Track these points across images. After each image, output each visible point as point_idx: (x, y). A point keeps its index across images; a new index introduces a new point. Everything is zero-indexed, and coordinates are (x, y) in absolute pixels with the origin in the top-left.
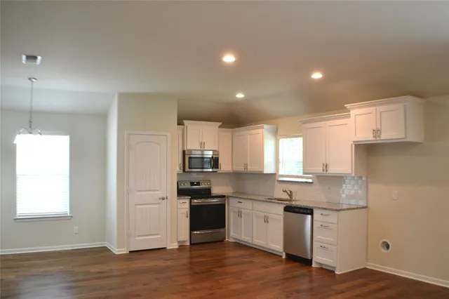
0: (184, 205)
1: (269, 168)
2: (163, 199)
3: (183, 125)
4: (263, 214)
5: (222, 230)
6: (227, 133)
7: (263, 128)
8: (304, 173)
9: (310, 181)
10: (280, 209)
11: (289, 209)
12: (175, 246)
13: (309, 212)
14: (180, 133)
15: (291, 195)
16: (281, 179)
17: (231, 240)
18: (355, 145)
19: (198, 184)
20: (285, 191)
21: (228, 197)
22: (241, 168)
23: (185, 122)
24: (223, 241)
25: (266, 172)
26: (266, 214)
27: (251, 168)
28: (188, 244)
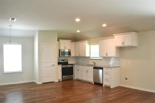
0: (60, 67)
2: (53, 66)
3: (59, 41)
4: (86, 70)
5: (72, 76)
7: (85, 42)
8: (100, 56)
9: (101, 59)
10: (92, 68)
11: (95, 68)
12: (57, 81)
13: (102, 69)
14: (58, 44)
15: (95, 64)
16: (91, 58)
18: (116, 47)
19: (64, 60)
20: (93, 62)
21: (74, 64)
22: (78, 55)
24: (73, 79)
25: (87, 56)
27: (82, 55)
28: (62, 80)
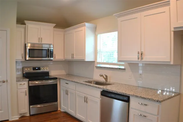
0: (24, 86)
1: (89, 57)
2: (4, 82)
3: (25, 24)
6: (60, 32)
7: (85, 26)
8: (119, 61)
9: (123, 67)
12: (16, 118)
13: (125, 99)
14: (23, 30)
15: (106, 79)
16: (98, 66)
17: (62, 110)
19: (39, 69)
20: (102, 76)
22: (69, 58)
23: (26, 22)
25: (87, 60)
26: (85, 95)
27: (76, 57)
28: (28, 115)
